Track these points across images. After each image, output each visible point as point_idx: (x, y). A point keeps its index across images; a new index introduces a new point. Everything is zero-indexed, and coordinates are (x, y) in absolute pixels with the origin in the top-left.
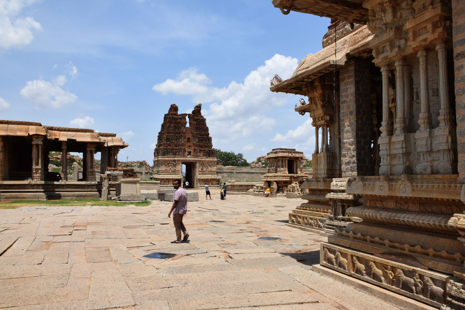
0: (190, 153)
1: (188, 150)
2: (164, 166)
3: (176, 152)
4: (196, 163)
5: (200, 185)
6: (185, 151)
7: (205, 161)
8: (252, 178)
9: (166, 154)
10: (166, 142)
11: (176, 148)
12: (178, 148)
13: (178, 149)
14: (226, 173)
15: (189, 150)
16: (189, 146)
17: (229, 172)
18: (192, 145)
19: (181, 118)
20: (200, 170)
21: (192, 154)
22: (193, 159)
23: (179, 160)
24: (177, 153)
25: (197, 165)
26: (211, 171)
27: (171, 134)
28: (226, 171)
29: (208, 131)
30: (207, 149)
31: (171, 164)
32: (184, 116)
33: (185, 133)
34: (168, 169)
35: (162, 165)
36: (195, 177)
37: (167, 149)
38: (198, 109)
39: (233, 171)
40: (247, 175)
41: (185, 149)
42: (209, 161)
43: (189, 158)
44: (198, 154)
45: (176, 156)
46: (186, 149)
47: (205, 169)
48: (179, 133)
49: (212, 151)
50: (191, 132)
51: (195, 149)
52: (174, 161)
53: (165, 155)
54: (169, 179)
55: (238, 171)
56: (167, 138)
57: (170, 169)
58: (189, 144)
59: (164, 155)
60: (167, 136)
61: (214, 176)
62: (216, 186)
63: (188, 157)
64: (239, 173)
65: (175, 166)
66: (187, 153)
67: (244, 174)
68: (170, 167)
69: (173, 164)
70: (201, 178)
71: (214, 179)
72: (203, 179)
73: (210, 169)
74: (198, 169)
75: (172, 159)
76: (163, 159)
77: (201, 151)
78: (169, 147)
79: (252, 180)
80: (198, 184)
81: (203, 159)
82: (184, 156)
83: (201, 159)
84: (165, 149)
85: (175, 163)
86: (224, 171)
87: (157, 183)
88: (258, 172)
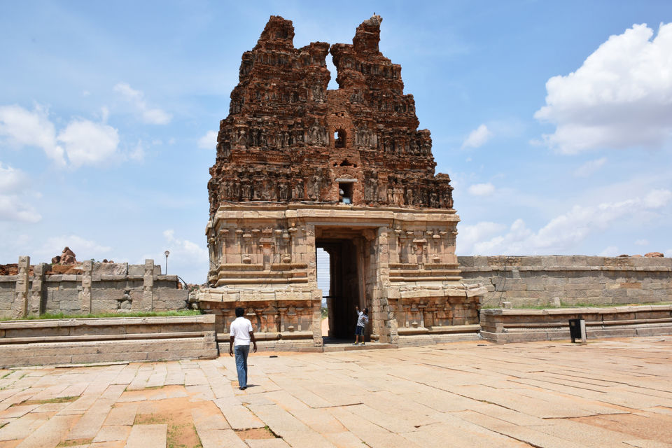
0: (347, 189)
1: (338, 176)
2: (237, 247)
3: (290, 187)
4: (375, 231)
5: (400, 325)
6: (327, 181)
7: (412, 222)
8: (581, 291)
9: (246, 194)
10: (249, 145)
11: (288, 171)
12: (296, 169)
13: (299, 175)
14: (485, 273)
15: (345, 180)
16: (345, 163)
17: (497, 272)
18: (358, 155)
19: (305, 60)
20: (395, 260)
21: (356, 192)
22: (362, 214)
23: (303, 220)
24: (295, 192)
25: (383, 238)
26: (437, 264)
27: (266, 118)
28: (483, 268)
29: (413, 109)
30: (416, 176)
31: (270, 235)
32: (317, 51)
33: (325, 110)
34: (257, 259)
35: (229, 243)
36: (376, 294)
37: (251, 176)
38: (369, 33)
39: (509, 267)
40: (561, 283)
41: (327, 171)
42: (427, 223)
43: (347, 213)
44: (383, 194)
45: (292, 204)
46: (333, 174)
47: (412, 258)
48: (302, 114)
49: (436, 183)
50: (348, 107)
51: (369, 175)
52: (284, 223)
53: (241, 199)
54: (263, 304)
55: (529, 268)
56: (249, 132)
57: (266, 259)
58: (343, 154)
59: (237, 197)
60: (249, 123)
61: (456, 284)
62: (467, 326)
63: (342, 205)
64: (533, 273)
65: (286, 245)
66: (336, 188)
67: (551, 279)
68: (267, 251)
69: (280, 238)
70: (405, 295)
71: (456, 300)
72: (411, 302)
73: (432, 255)
74: (386, 256)
75: (275, 214)
76: (234, 214)
77: (392, 182)
78: (259, 167)
79: (580, 299)
80: (393, 323)
81: (406, 217)
82: (323, 202)
83: (395, 216)
84: (240, 175)
85: (285, 233)
86: (476, 268)
87: (199, 326)
88: (596, 268)
